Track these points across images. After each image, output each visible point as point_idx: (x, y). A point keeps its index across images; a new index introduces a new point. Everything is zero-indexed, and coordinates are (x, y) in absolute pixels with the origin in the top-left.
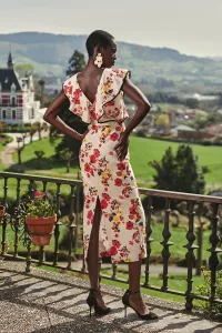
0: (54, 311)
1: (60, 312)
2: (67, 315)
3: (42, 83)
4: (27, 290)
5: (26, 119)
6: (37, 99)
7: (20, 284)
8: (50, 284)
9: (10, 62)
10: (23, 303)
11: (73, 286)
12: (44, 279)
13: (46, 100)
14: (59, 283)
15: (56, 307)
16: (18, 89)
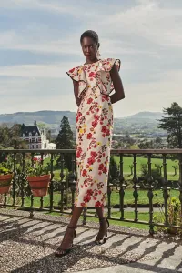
0: (50, 246)
3: (49, 132)
4: (29, 230)
6: (47, 139)
7: (24, 225)
9: (35, 123)
10: (24, 241)
12: (43, 221)
14: (54, 222)
15: (52, 242)
16: (39, 135)
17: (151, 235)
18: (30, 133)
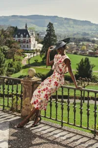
5: (32, 48)
6: (36, 40)
9: (26, 27)
13: (40, 41)
16: (29, 36)
18: (22, 35)
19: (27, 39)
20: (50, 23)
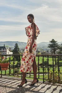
0: (8, 87)
1: (10, 87)
2: (13, 88)
3: (10, 48)
5: (7, 54)
6: (9, 51)
8: (8, 79)
9: (4, 45)
11: (15, 80)
12: (6, 78)
13: (11, 51)
14: (11, 79)
15: (9, 86)
16: (6, 49)
17: (44, 83)
18: (2, 49)
19: (5, 50)
20: (16, 44)
